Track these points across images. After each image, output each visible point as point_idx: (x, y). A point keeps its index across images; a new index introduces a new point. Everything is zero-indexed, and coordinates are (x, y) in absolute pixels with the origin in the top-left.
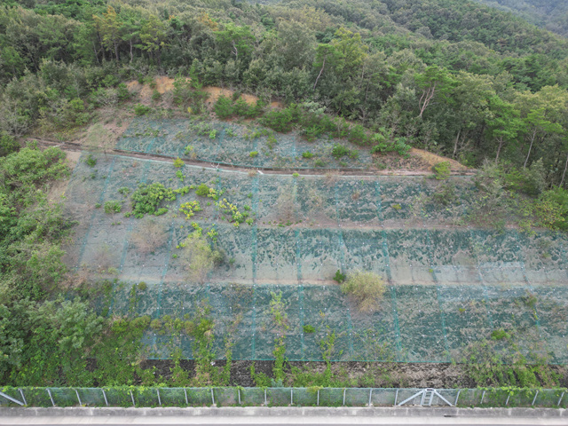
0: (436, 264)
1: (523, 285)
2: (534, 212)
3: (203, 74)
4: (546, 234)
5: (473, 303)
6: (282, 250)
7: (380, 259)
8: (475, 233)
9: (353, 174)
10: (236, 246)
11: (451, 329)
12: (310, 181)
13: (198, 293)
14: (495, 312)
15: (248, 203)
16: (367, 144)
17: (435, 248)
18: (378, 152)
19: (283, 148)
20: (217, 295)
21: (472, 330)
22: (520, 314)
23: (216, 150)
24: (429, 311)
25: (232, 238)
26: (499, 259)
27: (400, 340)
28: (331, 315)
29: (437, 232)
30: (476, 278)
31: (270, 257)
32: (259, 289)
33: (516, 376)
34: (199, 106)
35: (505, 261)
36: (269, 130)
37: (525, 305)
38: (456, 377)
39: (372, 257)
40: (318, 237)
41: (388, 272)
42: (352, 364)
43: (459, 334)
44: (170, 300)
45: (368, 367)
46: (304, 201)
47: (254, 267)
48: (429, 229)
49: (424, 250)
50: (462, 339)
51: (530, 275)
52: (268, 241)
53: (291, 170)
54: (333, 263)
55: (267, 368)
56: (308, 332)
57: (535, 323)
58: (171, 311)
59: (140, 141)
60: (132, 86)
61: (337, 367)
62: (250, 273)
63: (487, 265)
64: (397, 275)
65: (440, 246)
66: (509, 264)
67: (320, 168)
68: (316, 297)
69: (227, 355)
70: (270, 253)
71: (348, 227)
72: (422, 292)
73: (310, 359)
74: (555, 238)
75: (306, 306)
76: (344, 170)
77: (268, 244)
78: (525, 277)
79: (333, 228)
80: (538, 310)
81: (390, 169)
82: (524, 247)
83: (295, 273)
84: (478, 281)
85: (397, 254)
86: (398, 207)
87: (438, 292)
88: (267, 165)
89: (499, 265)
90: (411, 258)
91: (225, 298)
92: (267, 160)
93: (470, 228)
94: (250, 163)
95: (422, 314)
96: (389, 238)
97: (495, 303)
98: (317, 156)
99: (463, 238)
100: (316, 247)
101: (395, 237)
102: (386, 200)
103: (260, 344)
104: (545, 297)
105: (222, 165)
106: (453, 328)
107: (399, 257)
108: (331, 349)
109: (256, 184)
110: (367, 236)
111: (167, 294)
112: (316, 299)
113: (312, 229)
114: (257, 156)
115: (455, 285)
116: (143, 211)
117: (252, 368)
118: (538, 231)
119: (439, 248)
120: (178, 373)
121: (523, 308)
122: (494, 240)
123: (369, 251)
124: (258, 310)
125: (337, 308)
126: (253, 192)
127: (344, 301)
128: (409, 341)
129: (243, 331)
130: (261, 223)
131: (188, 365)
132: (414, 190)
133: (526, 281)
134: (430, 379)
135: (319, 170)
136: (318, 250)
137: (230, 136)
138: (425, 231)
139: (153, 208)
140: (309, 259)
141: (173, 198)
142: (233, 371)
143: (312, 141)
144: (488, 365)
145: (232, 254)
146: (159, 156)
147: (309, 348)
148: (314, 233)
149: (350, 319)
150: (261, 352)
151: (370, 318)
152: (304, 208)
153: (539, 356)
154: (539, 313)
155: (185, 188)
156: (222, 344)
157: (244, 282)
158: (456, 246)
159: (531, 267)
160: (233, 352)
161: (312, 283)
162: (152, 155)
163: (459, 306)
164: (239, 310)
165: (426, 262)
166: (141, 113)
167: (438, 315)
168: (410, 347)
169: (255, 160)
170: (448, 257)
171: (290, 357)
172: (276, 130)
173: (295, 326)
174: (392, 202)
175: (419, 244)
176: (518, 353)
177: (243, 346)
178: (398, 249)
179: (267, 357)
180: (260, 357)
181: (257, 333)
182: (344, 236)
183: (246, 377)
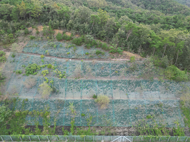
0: (129, 92)
1: (158, 99)
2: (164, 74)
3: (53, 25)
4: (168, 82)
5: (141, 106)
6: (76, 87)
7: (110, 90)
8: (143, 81)
9: (102, 60)
10: (60, 86)
11: (132, 115)
12: (87, 63)
13: (45, 102)
14: (148, 109)
15: (65, 71)
16: (108, 50)
17: (129, 86)
18: (111, 52)
19: (79, 51)
20: (52, 103)
21: (140, 115)
22: (157, 110)
23: (56, 52)
24: (125, 108)
25: (58, 83)
26: (151, 90)
27: (114, 118)
28: (91, 110)
29: (130, 81)
30: (143, 97)
31: (71, 90)
32: (67, 101)
33: (154, 131)
34: (51, 36)
35: (153, 91)
36: (74, 45)
37: (159, 107)
38: (133, 132)
39: (107, 90)
40: (89, 83)
41: (112, 95)
42: (98, 127)
43: (135, 117)
44: (36, 105)
45: (103, 128)
46: (85, 70)
47: (66, 93)
48: (127, 79)
49: (125, 87)
50: (136, 118)
51: (161, 96)
52: (71, 84)
53: (82, 59)
54: (93, 91)
55: (68, 128)
56: (83, 116)
57: (162, 113)
58: (36, 109)
59: (31, 48)
60: (30, 29)
61: (92, 128)
62: (64, 95)
63: (147, 92)
64: (115, 96)
65: (131, 86)
66: (154, 92)
67: (91, 58)
68: (86, 104)
69: (54, 124)
70: (71, 88)
71: (99, 79)
72: (123, 102)
73: (83, 125)
74: (171, 83)
75: (83, 107)
76: (100, 59)
77: (71, 85)
78: (159, 97)
79: (94, 80)
80: (163, 108)
81: (115, 58)
82: (160, 86)
83: (80, 95)
84: (143, 98)
85: (115, 88)
86: (117, 72)
87: (129, 102)
88: (73, 57)
89: (151, 92)
90: (120, 90)
91: (55, 104)
92: (73, 55)
93: (141, 79)
94: (67, 56)
95: (123, 110)
96: (113, 83)
97: (148, 106)
98: (90, 54)
99: (139, 83)
100: (88, 86)
101: (115, 82)
102: (113, 69)
103: (66, 120)
104: (166, 104)
105: (58, 57)
106: (133, 114)
107: (116, 89)
108: (91, 122)
109: (68, 64)
110: (105, 82)
111: (35, 102)
112: (86, 105)
113: (86, 80)
114: (69, 54)
115: (135, 99)
116: (29, 73)
117: (63, 128)
118: (165, 80)
119: (130, 86)
120: (37, 130)
121: (158, 108)
122: (150, 83)
123: (106, 87)
124: (66, 108)
125: (93, 107)
126: (67, 67)
127: (96, 105)
128: (118, 119)
129: (60, 115)
130: (69, 78)
131: (41, 127)
132: (123, 66)
133: (160, 98)
134: (124, 132)
135: (91, 59)
136: (88, 87)
137: (61, 47)
138: (126, 80)
139: (33, 72)
140: (85, 90)
141: (40, 69)
142: (56, 129)
143: (89, 49)
144: (144, 127)
145: (58, 88)
146: (37, 54)
147: (83, 121)
148: (87, 81)
149: (97, 111)
150: (66, 123)
151: (104, 111)
152: (85, 72)
153: (163, 124)
154: (163, 109)
155: (44, 65)
156: (53, 120)
157: (62, 99)
158: (136, 86)
159: (162, 93)
160: (57, 123)
161: (86, 99)
162: (35, 54)
163: (136, 107)
164: (59, 108)
165: (125, 91)
166: (32, 38)
167: (128, 110)
168: (118, 121)
169: (69, 55)
170: (133, 89)
171: (76, 124)
172: (77, 45)
173: (78, 114)
174: (115, 70)
175: (123, 85)
176: (156, 123)
177: (60, 121)
178: (116, 87)
179: (68, 124)
180: (66, 124)
181: (65, 116)
182: (98, 82)
183: (61, 131)
